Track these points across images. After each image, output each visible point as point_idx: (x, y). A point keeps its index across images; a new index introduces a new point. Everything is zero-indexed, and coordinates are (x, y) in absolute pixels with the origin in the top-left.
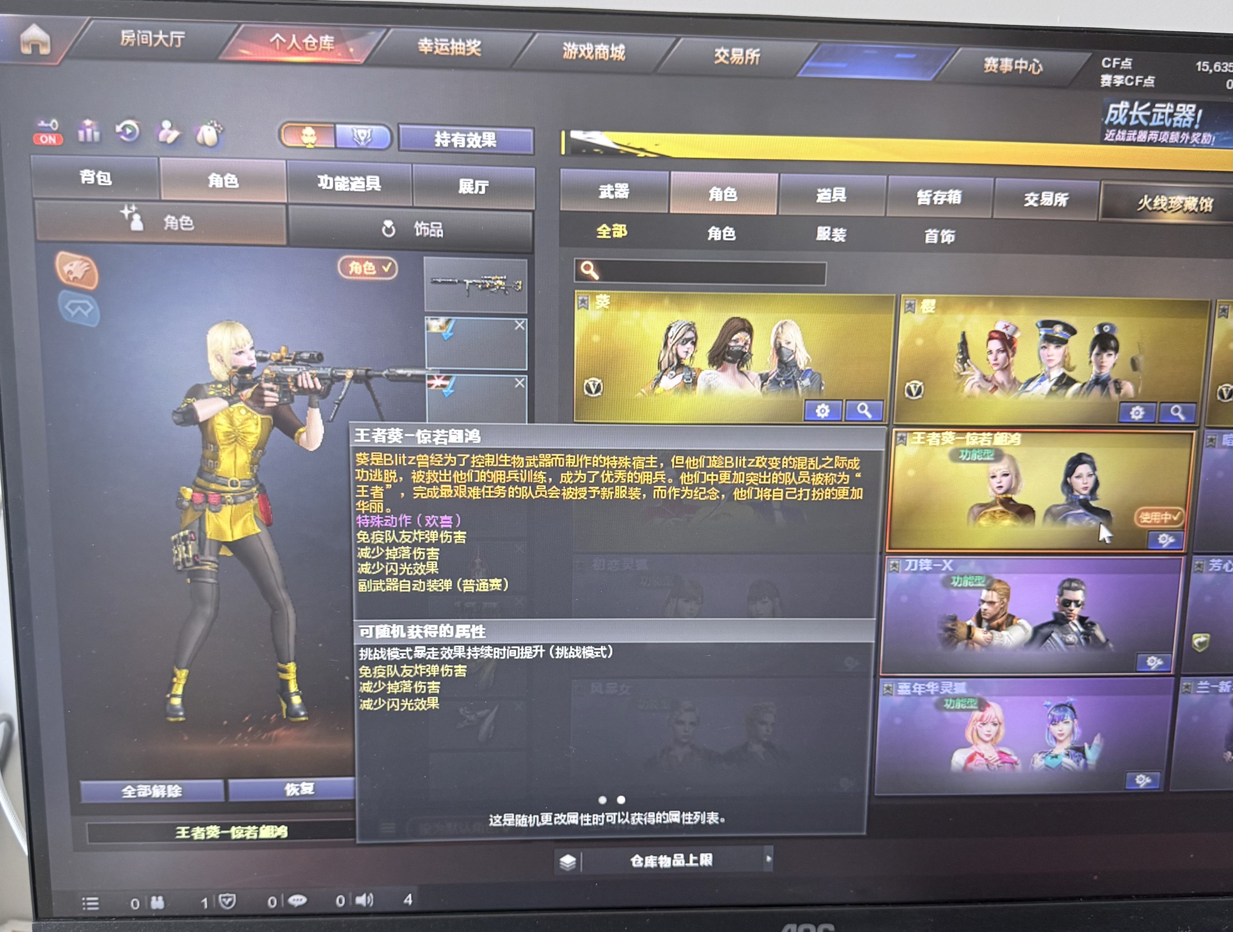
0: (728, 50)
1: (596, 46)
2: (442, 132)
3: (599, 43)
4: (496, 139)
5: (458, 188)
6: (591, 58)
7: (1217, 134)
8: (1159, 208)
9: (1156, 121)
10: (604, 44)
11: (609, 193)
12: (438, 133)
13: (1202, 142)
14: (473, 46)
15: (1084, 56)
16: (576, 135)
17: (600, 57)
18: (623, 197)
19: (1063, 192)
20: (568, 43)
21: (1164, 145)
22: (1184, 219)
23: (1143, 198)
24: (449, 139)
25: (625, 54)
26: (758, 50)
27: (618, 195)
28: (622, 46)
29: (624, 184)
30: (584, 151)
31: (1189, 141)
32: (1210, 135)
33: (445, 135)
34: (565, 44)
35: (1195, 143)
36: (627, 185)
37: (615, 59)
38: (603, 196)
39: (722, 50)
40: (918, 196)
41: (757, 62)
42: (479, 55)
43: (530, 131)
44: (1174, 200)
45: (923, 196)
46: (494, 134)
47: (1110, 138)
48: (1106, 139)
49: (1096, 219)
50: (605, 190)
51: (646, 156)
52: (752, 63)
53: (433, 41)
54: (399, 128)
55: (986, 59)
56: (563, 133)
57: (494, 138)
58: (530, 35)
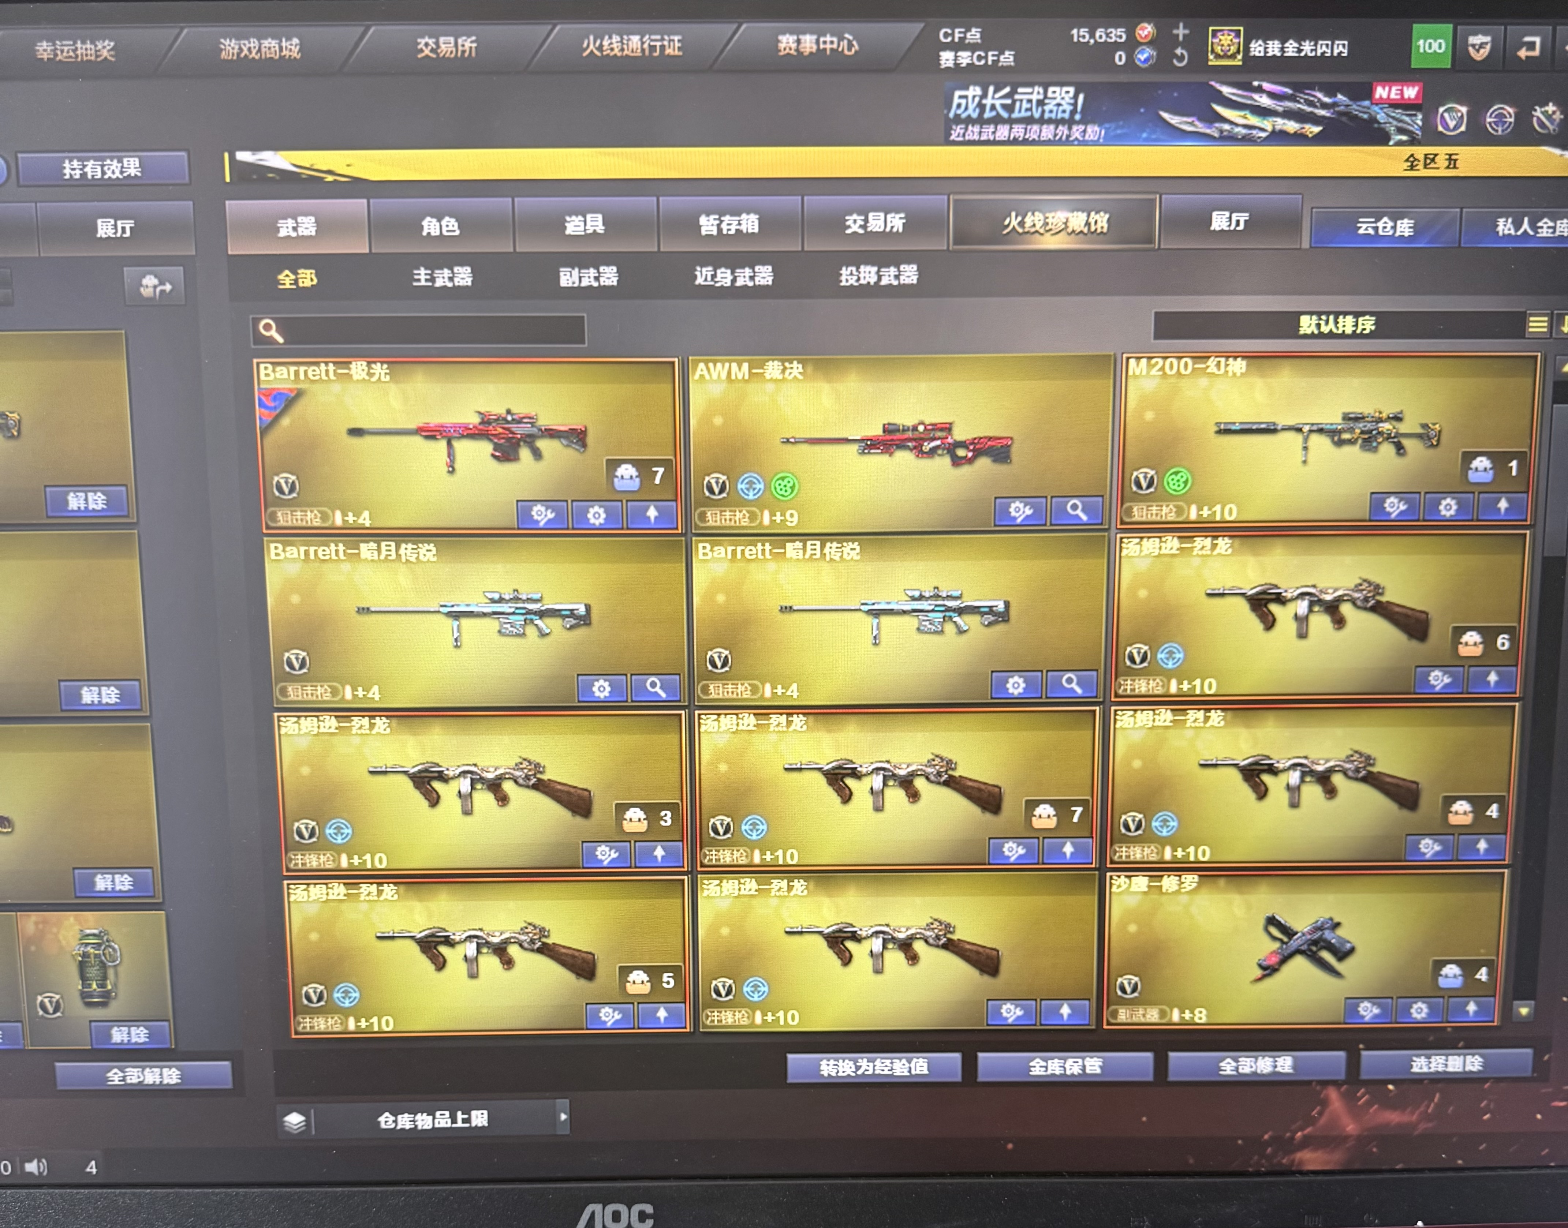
0: (434, 40)
1: (262, 41)
2: (71, 161)
3: (266, 38)
4: (140, 167)
5: (96, 231)
6: (257, 57)
7: (1107, 125)
8: (1033, 230)
9: (1020, 111)
10: (272, 39)
11: (290, 229)
12: (67, 161)
13: (1087, 137)
14: (105, 48)
15: (914, 28)
16: (243, 156)
17: (268, 56)
18: (309, 234)
19: (897, 212)
20: (225, 40)
21: (1033, 143)
22: (1068, 243)
23: (1010, 215)
24: (81, 169)
25: (300, 51)
26: (474, 38)
27: (302, 231)
28: (295, 41)
29: (309, 218)
30: (255, 177)
31: (1068, 136)
32: (1097, 128)
33: (75, 163)
34: (222, 40)
35: (1076, 139)
36: (313, 219)
37: (287, 57)
38: (283, 233)
39: (427, 39)
40: (701, 223)
41: (474, 54)
42: (113, 59)
43: (184, 154)
44: (1053, 217)
45: (707, 223)
46: (137, 160)
47: (958, 136)
48: (953, 137)
49: (945, 248)
50: (285, 225)
51: (335, 180)
52: (466, 55)
53: (54, 45)
54: (17, 158)
55: (780, 38)
56: (226, 155)
57: (138, 165)
58: (177, 31)
